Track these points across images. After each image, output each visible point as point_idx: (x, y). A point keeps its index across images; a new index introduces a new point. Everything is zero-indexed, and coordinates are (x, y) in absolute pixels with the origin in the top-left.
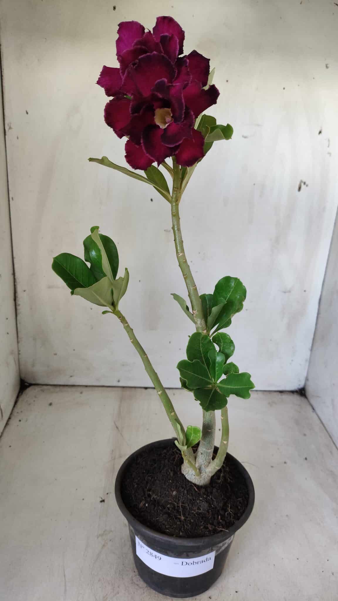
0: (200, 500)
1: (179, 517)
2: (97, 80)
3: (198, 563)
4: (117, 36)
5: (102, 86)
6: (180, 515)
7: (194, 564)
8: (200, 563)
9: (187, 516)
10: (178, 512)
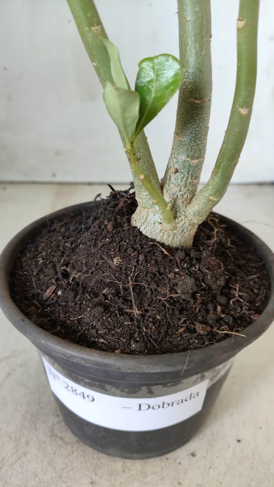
0: (176, 273)
1: (128, 311)
3: (172, 405)
6: (131, 307)
7: (164, 407)
8: (178, 404)
9: (146, 307)
10: (126, 301)
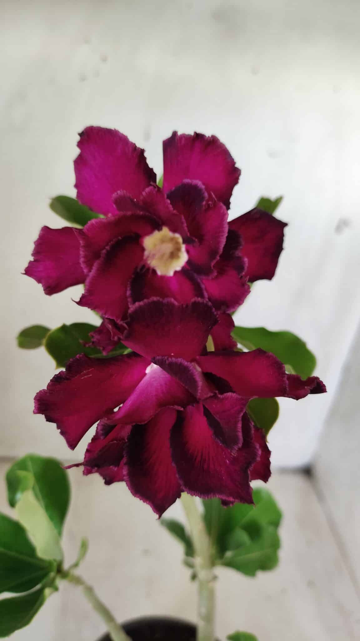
2: (26, 265)
4: (77, 151)
5: (39, 281)
